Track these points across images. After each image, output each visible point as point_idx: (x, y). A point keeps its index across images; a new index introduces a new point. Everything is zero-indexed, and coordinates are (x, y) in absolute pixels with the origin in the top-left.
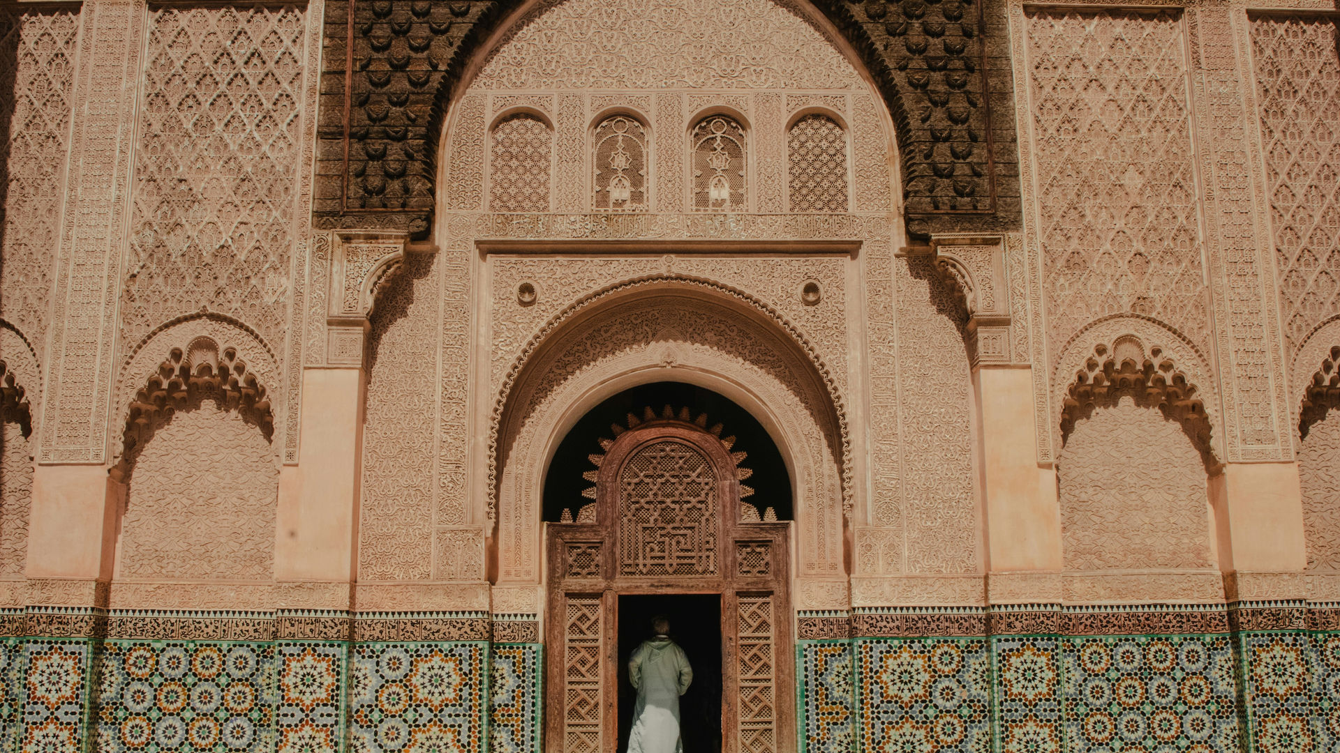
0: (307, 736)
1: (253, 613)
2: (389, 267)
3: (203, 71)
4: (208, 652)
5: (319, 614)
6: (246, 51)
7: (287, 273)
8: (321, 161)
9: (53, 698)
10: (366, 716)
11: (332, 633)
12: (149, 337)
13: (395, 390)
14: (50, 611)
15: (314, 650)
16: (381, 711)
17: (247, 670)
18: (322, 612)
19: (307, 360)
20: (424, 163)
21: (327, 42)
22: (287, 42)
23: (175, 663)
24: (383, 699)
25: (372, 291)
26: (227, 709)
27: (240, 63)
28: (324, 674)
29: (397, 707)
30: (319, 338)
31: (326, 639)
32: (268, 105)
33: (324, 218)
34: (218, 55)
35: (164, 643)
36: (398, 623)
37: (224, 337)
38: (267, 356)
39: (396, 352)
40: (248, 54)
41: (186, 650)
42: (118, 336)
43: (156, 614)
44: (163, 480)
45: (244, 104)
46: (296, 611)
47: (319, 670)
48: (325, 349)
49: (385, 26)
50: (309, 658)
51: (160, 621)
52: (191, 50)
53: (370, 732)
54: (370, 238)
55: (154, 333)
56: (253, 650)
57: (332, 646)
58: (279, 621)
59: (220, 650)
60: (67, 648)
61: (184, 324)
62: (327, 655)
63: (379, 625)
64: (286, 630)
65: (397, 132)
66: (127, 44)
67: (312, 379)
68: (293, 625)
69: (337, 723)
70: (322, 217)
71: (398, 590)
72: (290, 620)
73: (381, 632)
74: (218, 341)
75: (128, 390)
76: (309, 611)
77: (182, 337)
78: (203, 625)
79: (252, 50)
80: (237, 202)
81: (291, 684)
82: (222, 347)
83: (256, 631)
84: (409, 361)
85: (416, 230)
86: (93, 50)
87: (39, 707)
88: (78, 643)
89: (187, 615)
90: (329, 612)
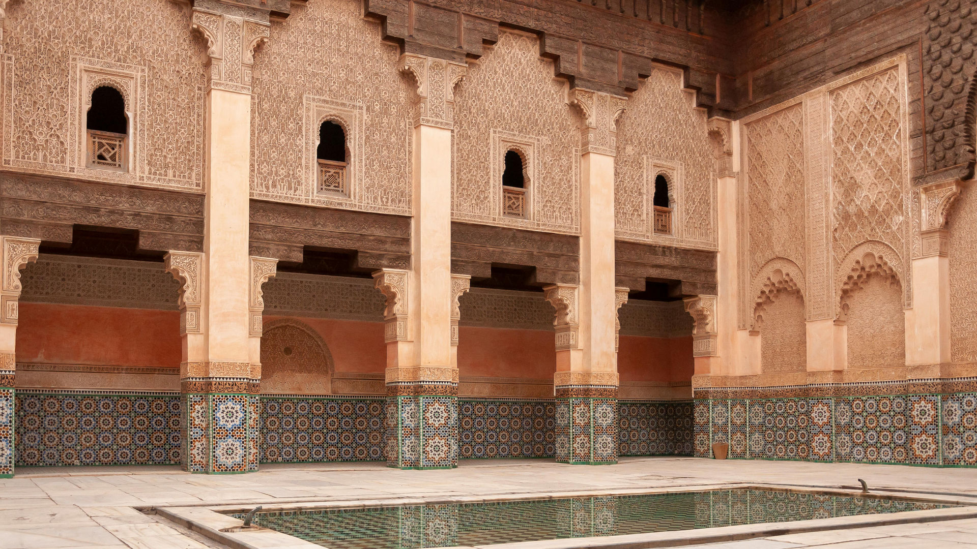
0: (924, 439)
1: (902, 381)
2: (950, 199)
3: (856, 119)
4: (885, 401)
5: (926, 381)
6: (873, 103)
7: (902, 213)
8: (913, 150)
9: (821, 423)
10: (957, 429)
11: (933, 390)
12: (845, 257)
13: (963, 262)
14: (816, 386)
15: (925, 398)
16: (964, 427)
17: (902, 408)
18: (928, 379)
19: (913, 256)
20: (966, 136)
21: (910, 85)
22: (892, 91)
23: (871, 406)
24: (965, 421)
25: (942, 214)
26: (894, 427)
27: (871, 110)
28: (930, 409)
29: (971, 425)
30: (917, 245)
31: (930, 393)
32: (886, 128)
33: (918, 179)
34: (861, 109)
35: (867, 397)
36: (970, 382)
37: (877, 251)
38: (896, 257)
39: (962, 242)
40: (875, 104)
41: (876, 400)
42: (832, 258)
43: (862, 384)
44: (861, 322)
45: (876, 130)
46: (916, 380)
47: (927, 408)
48: (921, 249)
49: (939, 65)
50: (923, 402)
51: (864, 387)
52: (850, 110)
53: (959, 437)
54: (938, 186)
55: (847, 254)
56: (904, 399)
57: (933, 396)
58: (908, 385)
59: (890, 400)
60: (825, 401)
61: (859, 247)
62: (931, 401)
63: (961, 384)
64: (911, 389)
65: (948, 124)
66: (822, 117)
67: (916, 265)
68: (914, 387)
69: (937, 433)
70: (916, 180)
71: (969, 366)
72: (913, 384)
73: (962, 388)
74: (874, 253)
75: (839, 283)
76: (922, 380)
77: (859, 254)
78: (882, 388)
79: (876, 101)
80: (877, 183)
81: (915, 414)
82: (877, 256)
83: (904, 390)
84: (969, 246)
85: (963, 175)
86: (809, 124)
87: (816, 427)
88: (828, 399)
89: (875, 384)
90: (931, 379)
